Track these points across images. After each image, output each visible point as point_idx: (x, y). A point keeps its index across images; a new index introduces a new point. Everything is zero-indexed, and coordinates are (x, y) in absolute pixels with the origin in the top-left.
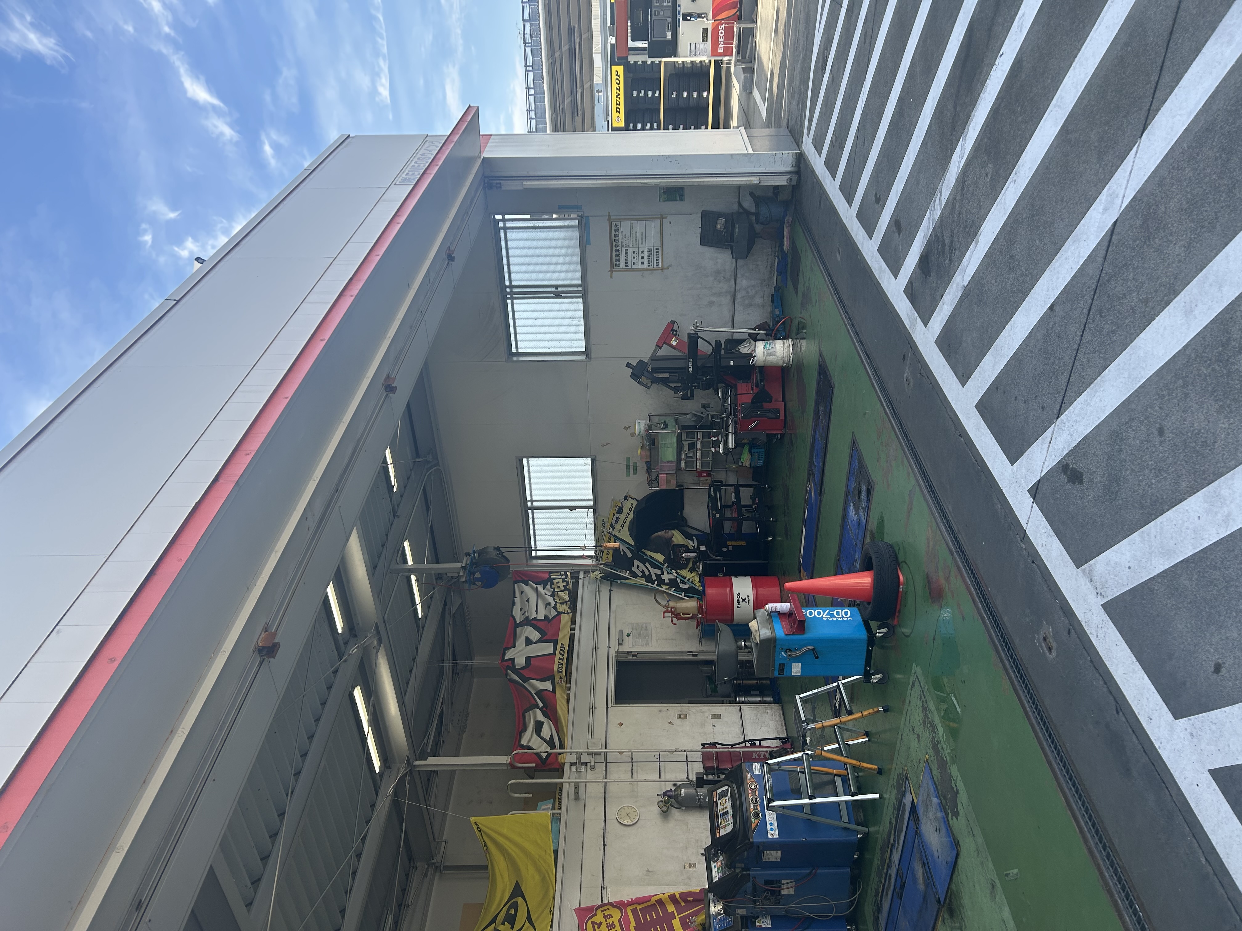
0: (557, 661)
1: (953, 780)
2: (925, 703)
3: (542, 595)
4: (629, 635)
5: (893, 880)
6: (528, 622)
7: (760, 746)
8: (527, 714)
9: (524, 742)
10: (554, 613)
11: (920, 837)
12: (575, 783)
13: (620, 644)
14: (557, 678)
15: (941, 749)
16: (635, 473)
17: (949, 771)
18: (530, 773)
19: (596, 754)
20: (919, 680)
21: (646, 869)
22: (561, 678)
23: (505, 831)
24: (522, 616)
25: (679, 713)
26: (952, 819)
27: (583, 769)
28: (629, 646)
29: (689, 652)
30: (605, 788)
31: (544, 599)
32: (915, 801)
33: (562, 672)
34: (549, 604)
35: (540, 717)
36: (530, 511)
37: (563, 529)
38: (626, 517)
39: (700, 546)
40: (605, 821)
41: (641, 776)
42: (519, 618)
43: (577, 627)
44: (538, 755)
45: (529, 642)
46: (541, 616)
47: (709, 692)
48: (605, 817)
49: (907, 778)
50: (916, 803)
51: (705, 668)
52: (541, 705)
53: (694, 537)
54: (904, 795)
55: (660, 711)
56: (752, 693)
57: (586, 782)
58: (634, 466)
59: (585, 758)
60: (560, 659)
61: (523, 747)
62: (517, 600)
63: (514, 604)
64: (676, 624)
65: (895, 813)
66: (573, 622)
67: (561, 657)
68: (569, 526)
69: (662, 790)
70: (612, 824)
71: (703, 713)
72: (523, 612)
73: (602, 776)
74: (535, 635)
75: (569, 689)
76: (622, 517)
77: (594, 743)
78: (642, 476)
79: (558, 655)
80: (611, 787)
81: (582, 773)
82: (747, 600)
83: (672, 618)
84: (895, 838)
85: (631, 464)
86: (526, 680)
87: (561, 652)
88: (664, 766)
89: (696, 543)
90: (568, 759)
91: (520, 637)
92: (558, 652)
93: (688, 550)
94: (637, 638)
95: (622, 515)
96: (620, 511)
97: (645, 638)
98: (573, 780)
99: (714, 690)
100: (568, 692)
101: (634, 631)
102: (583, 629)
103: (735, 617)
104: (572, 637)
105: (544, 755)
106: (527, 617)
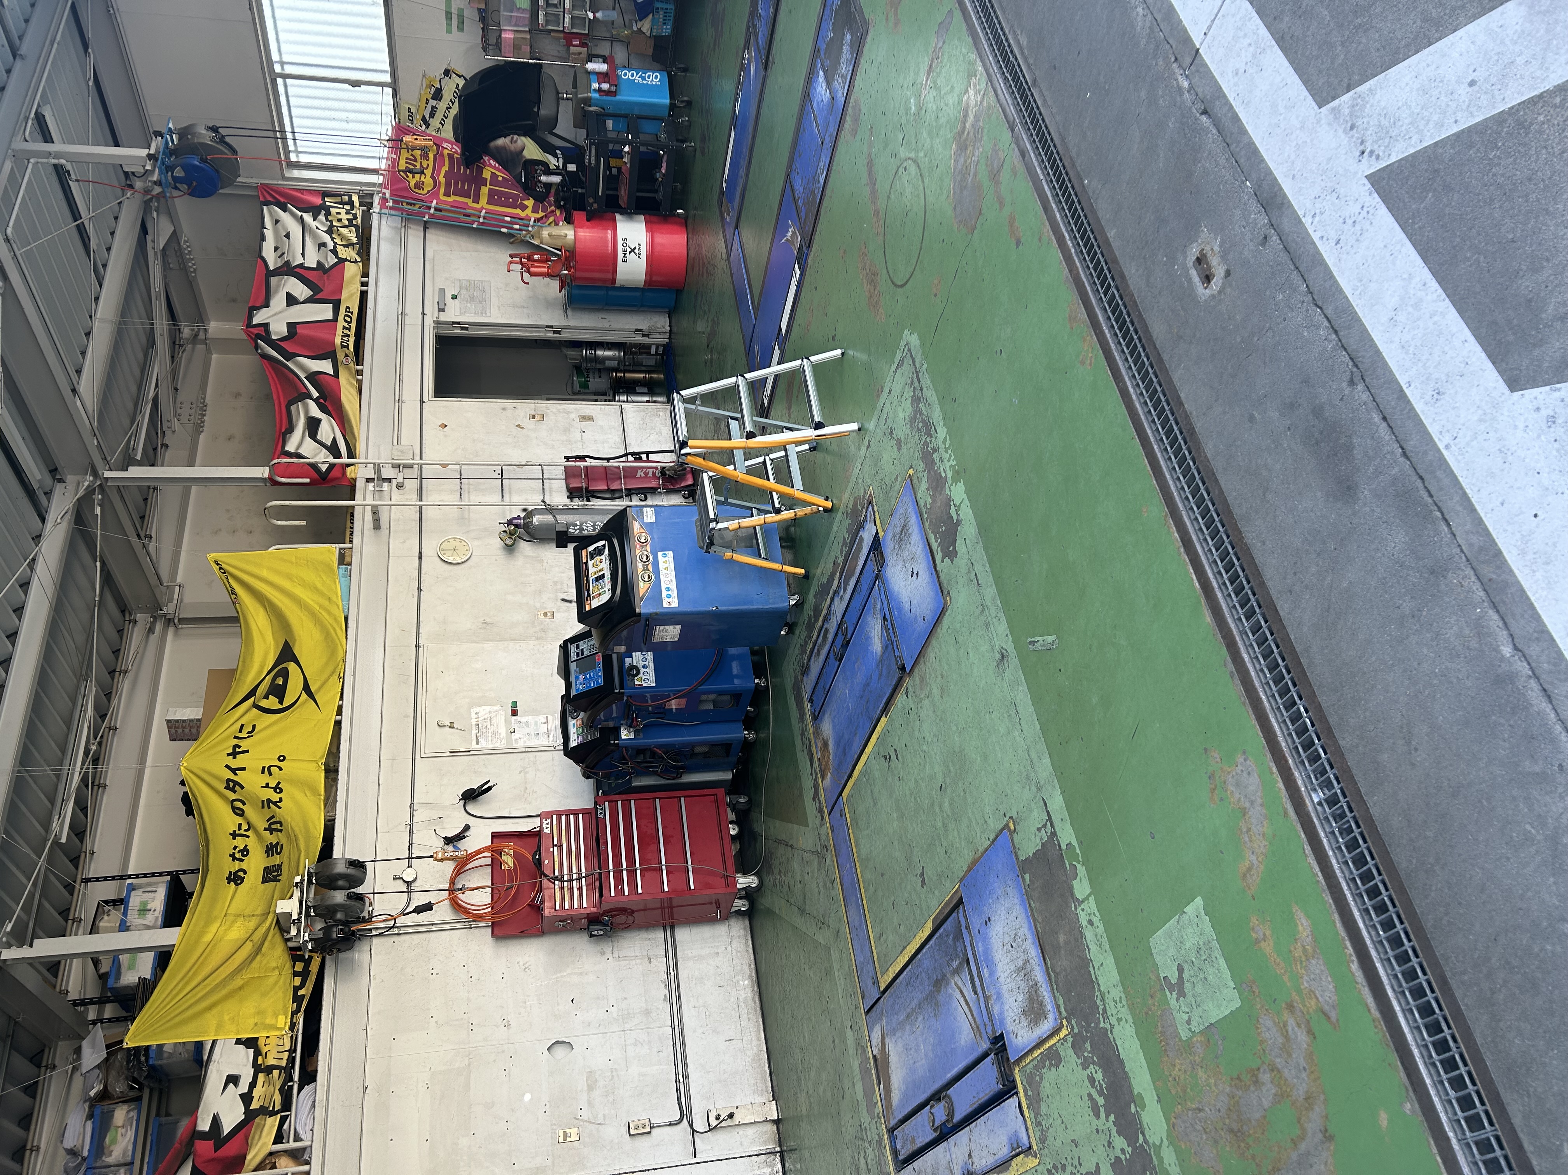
0: (339, 331)
1: (953, 507)
2: (918, 391)
3: (310, 230)
4: (454, 297)
5: (830, 637)
6: (288, 269)
7: (648, 461)
8: (293, 408)
9: (290, 447)
10: (332, 260)
11: (883, 583)
12: (373, 506)
13: (441, 310)
14: (340, 356)
15: (937, 461)
16: (461, 29)
17: (948, 492)
18: (301, 491)
19: (406, 466)
20: (912, 356)
21: (481, 620)
22: (346, 355)
23: (265, 573)
24: (279, 260)
25: (533, 412)
26: (943, 562)
27: (386, 486)
28: (455, 313)
29: (548, 327)
30: (421, 513)
31: (314, 236)
32: (881, 534)
33: (347, 347)
34: (324, 245)
35: (315, 411)
36: (280, 81)
37: (341, 120)
38: (449, 108)
39: (568, 165)
40: (420, 557)
41: (475, 498)
42: (272, 262)
43: (371, 280)
44: (314, 466)
45: (291, 301)
46: (311, 262)
47: (577, 387)
48: (420, 553)
49: (870, 503)
50: (881, 538)
51: (572, 353)
52: (315, 394)
53: (558, 152)
54: (861, 526)
55: (504, 409)
56: (638, 389)
57: (390, 505)
58: (458, 16)
59: (387, 472)
60: (344, 328)
61: (289, 455)
62: (269, 233)
63: (263, 238)
64: (528, 283)
65: (845, 550)
66: (365, 274)
67: (346, 325)
68: (352, 116)
69: (505, 517)
70: (430, 563)
71: (568, 413)
72: (279, 252)
73: (415, 496)
74: (301, 291)
75: (360, 373)
76: (442, 106)
77: (402, 452)
78: (473, 33)
79: (341, 323)
80: (428, 513)
81: (385, 493)
82: (637, 251)
83: (522, 273)
84: (839, 583)
85: (454, 11)
86: (290, 356)
87: (347, 318)
88: (510, 485)
89: (561, 161)
90: (360, 472)
91: (276, 291)
92: (341, 318)
93: (548, 172)
94: (467, 302)
95: (441, 103)
96: (438, 95)
97: (481, 302)
98: (369, 501)
99: (585, 386)
100: (359, 377)
101: (463, 292)
102: (380, 284)
103: (618, 277)
104: (364, 295)
105: (324, 467)
106: (287, 263)
